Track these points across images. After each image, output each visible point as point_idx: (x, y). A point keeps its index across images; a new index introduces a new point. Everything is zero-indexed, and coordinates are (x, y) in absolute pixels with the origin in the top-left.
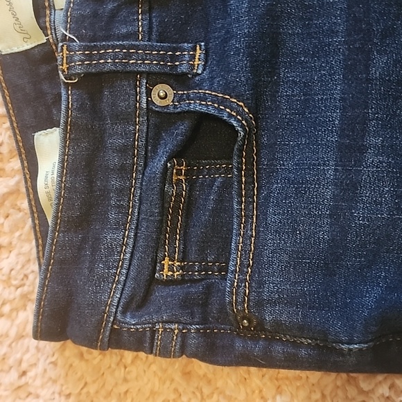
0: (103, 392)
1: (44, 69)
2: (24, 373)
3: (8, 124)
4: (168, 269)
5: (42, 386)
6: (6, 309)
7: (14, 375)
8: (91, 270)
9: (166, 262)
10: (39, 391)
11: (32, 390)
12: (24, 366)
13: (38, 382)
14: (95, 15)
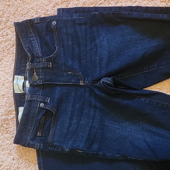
0: (25, 155)
1: (23, 97)
2: (11, 151)
3: (14, 105)
4: (39, 134)
5: (14, 154)
6: (9, 138)
7: (9, 151)
8: (25, 133)
9: (39, 133)
10: (13, 155)
11: (12, 154)
12: (11, 149)
13: (13, 153)
14: (33, 91)
